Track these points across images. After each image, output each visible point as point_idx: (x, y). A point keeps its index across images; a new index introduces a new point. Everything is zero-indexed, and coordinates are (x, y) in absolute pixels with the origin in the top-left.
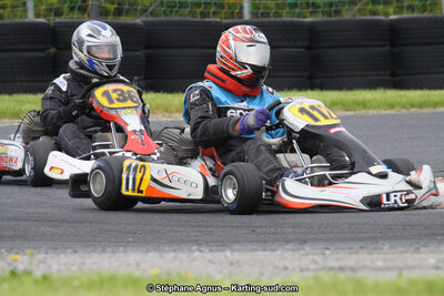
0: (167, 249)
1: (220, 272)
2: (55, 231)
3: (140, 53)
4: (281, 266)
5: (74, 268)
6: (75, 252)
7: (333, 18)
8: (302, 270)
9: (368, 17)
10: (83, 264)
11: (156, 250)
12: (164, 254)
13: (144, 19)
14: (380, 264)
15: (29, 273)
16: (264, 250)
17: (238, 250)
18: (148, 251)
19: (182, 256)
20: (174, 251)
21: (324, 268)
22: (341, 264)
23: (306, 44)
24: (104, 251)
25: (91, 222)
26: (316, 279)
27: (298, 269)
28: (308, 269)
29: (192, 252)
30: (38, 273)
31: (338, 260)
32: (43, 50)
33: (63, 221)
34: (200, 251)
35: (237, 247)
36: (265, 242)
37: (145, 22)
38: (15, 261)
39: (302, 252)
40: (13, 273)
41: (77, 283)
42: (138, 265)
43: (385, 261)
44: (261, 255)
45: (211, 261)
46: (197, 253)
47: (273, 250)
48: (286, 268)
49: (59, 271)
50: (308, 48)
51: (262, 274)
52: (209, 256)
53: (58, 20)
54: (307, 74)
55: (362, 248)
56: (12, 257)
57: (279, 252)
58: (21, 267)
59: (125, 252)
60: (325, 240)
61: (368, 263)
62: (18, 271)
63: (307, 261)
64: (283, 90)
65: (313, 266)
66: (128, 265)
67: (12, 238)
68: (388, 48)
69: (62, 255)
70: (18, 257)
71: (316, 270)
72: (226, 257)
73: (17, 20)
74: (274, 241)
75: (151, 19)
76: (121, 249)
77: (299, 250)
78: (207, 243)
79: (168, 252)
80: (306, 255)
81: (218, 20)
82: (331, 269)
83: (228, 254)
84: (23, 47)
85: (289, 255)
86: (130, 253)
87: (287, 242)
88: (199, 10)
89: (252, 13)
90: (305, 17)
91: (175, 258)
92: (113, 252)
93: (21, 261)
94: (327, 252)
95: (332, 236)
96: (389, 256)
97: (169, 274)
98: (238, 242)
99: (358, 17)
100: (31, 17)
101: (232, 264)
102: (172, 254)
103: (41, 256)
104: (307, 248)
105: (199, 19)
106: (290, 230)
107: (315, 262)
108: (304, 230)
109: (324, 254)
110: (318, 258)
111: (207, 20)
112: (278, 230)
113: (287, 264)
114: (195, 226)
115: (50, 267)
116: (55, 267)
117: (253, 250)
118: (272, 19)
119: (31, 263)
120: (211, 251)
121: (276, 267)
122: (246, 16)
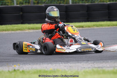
0: (53, 63)
1: (68, 69)
6: (30, 64)
7: (93, 3)
8: (88, 68)
9: (102, 3)
10: (32, 67)
11: (50, 64)
13: (45, 5)
14: (108, 66)
15: (18, 70)
16: (78, 63)
18: (48, 64)
19: (58, 65)
20: (55, 64)
21: (94, 67)
22: (98, 66)
24: (37, 64)
27: (87, 68)
28: (90, 68)
29: (60, 64)
30: (21, 70)
31: (97, 65)
32: (19, 13)
34: (62, 64)
35: (71, 62)
38: (15, 67)
39: (88, 63)
40: (15, 70)
42: (46, 67)
43: (110, 65)
44: (77, 64)
45: (65, 66)
46: (61, 64)
47: (81, 63)
48: (84, 68)
50: (87, 11)
51: (78, 69)
52: (64, 65)
53: (22, 5)
55: (103, 62)
56: (14, 66)
57: (82, 63)
58: (16, 69)
59: (43, 64)
61: (105, 66)
63: (90, 66)
65: (91, 67)
66: (44, 67)
68: (107, 11)
69: (27, 65)
70: (15, 66)
72: (69, 65)
74: (80, 61)
75: (46, 4)
76: (41, 64)
77: (87, 63)
79: (54, 64)
80: (89, 64)
81: (63, 4)
82: (96, 67)
83: (69, 64)
84: (14, 12)
85: (85, 64)
86: (44, 64)
87: (84, 61)
88: (58, 2)
90: (86, 3)
91: (56, 66)
93: (16, 67)
94: (95, 63)
95: (95, 59)
96: (110, 64)
97: (54, 70)
99: (99, 3)
100: (15, 5)
101: (70, 67)
102: (55, 65)
103: (21, 66)
105: (58, 4)
106: (84, 58)
107: (92, 66)
108: (88, 58)
111: (61, 4)
113: (85, 66)
114: (60, 57)
115: (24, 68)
116: (25, 68)
117: (75, 63)
118: (77, 4)
119: (19, 68)
120: (65, 63)
122: (71, 3)
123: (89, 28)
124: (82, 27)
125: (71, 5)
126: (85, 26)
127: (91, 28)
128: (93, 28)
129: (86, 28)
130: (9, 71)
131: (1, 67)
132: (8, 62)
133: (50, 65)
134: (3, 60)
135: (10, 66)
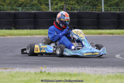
1: (92, 73)
2: (53, 62)
3: (76, 20)
4: (108, 72)
5: (56, 71)
8: (113, 73)
10: (59, 70)
12: (79, 68)
15: (45, 72)
16: (104, 68)
17: (97, 68)
18: (75, 68)
19: (83, 69)
21: (119, 72)
23: (117, 18)
25: (62, 61)
26: (116, 75)
28: (114, 73)
30: (47, 72)
31: (122, 70)
32: (52, 19)
33: (55, 60)
34: (88, 68)
35: (97, 67)
36: (105, 66)
37: (77, 12)
38: (42, 69)
40: (41, 72)
41: (56, 75)
42: (72, 71)
45: (90, 70)
46: (87, 68)
47: (106, 68)
48: (109, 72)
49: (52, 72)
50: (118, 19)
53: (56, 11)
54: (117, 26)
57: (108, 68)
60: (120, 66)
62: (42, 72)
64: (111, 29)
65: (115, 72)
66: (70, 71)
67: (42, 64)
69: (54, 68)
71: (116, 73)
72: (94, 69)
73: (47, 11)
74: (107, 66)
76: (69, 67)
77: (112, 68)
78: (90, 66)
83: (95, 68)
84: (48, 18)
85: (110, 69)
87: (110, 66)
88: (91, 9)
89: (104, 10)
90: (117, 11)
91: (81, 69)
92: (66, 68)
94: (119, 69)
95: (122, 65)
97: (80, 73)
98: (98, 66)
100: (50, 10)
101: (95, 71)
102: (81, 68)
103: (49, 68)
104: (115, 68)
105: (91, 11)
106: (111, 63)
107: (116, 71)
108: (115, 63)
109: (118, 69)
110: (117, 70)
111: (93, 12)
112: (108, 63)
113: (109, 71)
115: (51, 71)
116: (52, 71)
117: (101, 68)
118: (109, 12)
119: (46, 70)
120: (91, 68)
121: (106, 72)
122: (103, 11)
123: (119, 35)
124: (113, 34)
125: (103, 13)
126: (115, 34)
127: (121, 35)
128: (123, 35)
129: (116, 35)
130: (35, 73)
131: (30, 69)
132: (38, 64)
133: (76, 69)
134: (33, 63)
135: (38, 68)
